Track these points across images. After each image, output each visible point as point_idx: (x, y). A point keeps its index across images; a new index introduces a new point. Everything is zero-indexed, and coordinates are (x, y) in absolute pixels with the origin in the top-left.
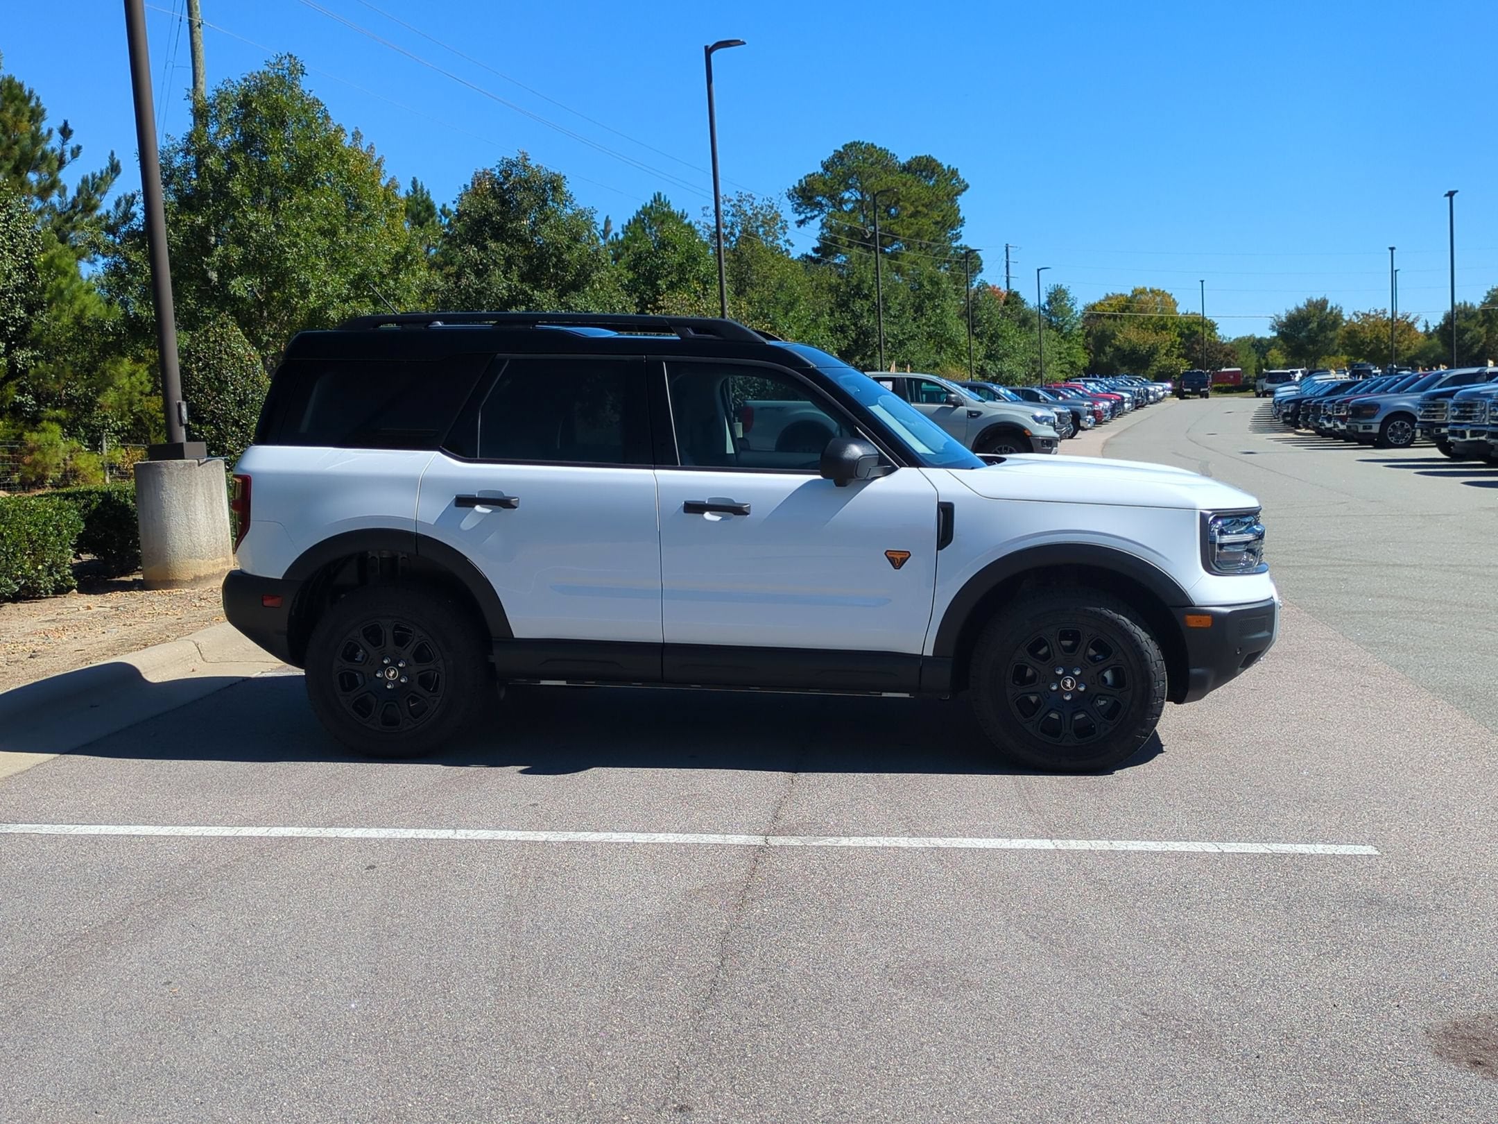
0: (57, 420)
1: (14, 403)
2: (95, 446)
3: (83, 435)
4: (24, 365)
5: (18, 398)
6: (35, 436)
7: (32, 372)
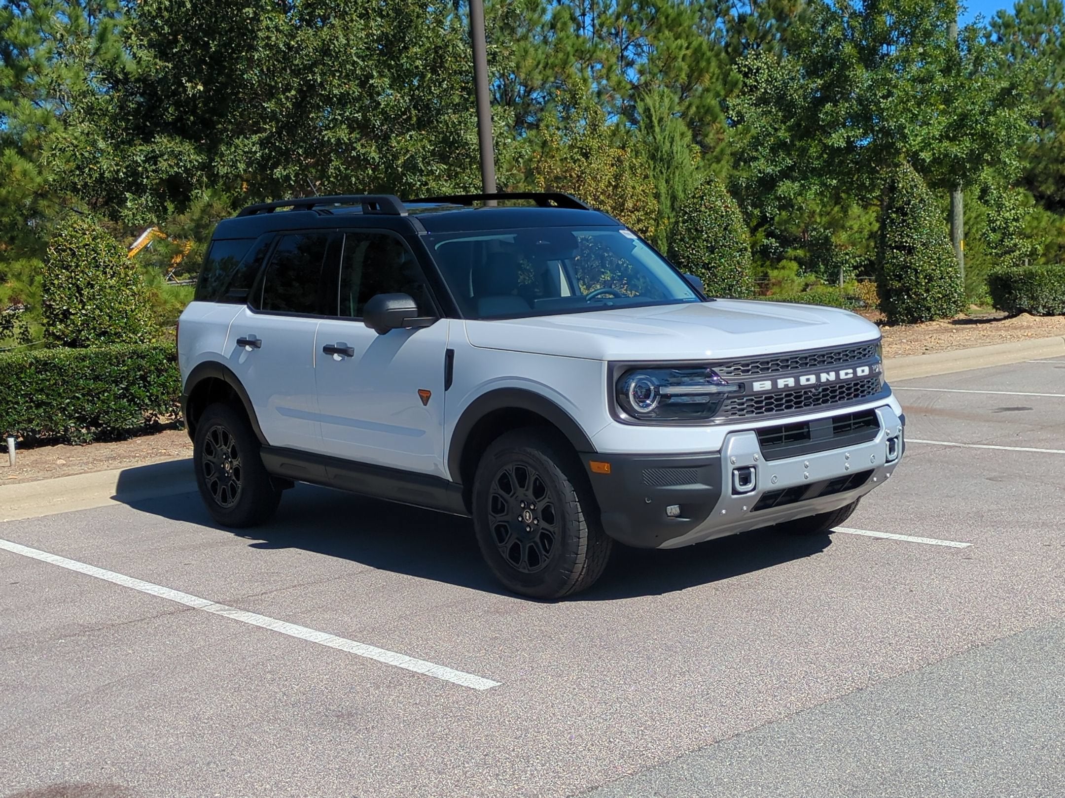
0: (796, 259)
1: (763, 245)
2: (833, 279)
3: (822, 270)
4: (771, 214)
5: (765, 241)
6: (776, 273)
7: (776, 219)
